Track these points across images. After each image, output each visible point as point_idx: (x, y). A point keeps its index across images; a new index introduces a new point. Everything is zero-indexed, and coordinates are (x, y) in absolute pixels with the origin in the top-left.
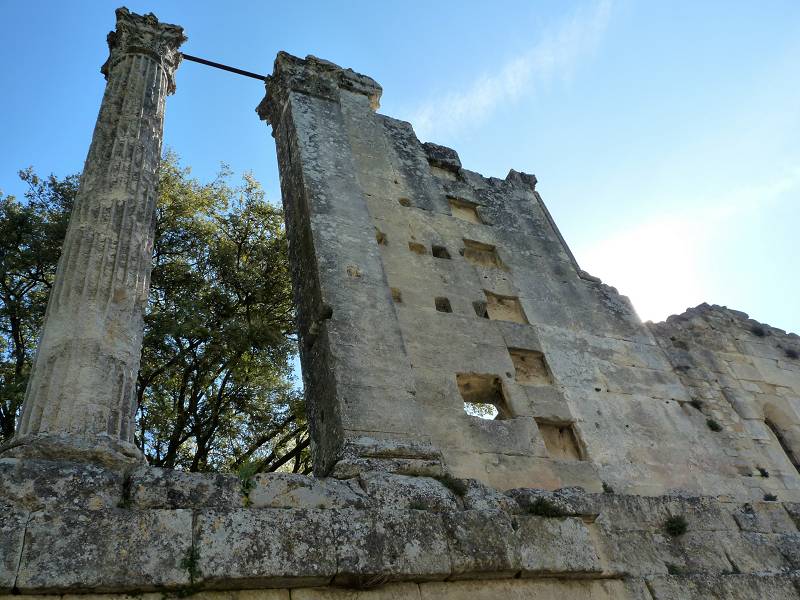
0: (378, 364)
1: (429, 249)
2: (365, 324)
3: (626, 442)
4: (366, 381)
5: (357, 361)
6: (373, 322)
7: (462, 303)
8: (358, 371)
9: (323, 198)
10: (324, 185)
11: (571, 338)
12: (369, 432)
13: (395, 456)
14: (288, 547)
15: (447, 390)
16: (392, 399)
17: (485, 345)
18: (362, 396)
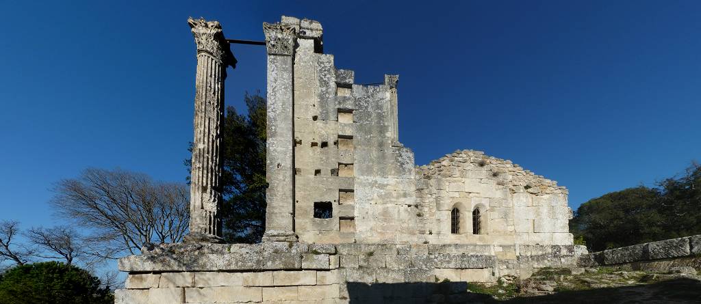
0: (281, 204)
1: (320, 144)
2: (280, 189)
3: (372, 224)
4: (276, 211)
5: (274, 204)
6: (283, 187)
7: (326, 170)
8: (273, 207)
9: (273, 128)
10: (275, 120)
11: (370, 181)
12: (274, 228)
13: (277, 236)
14: (237, 263)
15: (309, 209)
16: (282, 217)
17: (329, 189)
18: (274, 217)
